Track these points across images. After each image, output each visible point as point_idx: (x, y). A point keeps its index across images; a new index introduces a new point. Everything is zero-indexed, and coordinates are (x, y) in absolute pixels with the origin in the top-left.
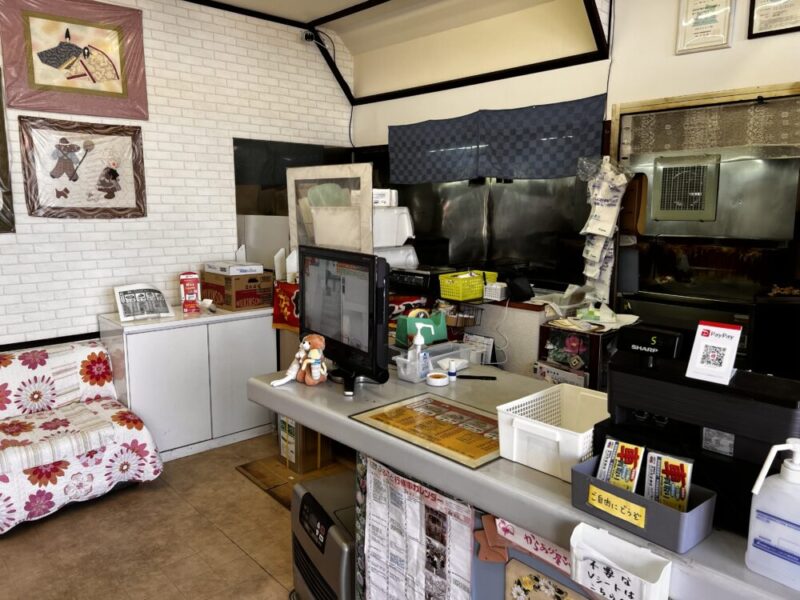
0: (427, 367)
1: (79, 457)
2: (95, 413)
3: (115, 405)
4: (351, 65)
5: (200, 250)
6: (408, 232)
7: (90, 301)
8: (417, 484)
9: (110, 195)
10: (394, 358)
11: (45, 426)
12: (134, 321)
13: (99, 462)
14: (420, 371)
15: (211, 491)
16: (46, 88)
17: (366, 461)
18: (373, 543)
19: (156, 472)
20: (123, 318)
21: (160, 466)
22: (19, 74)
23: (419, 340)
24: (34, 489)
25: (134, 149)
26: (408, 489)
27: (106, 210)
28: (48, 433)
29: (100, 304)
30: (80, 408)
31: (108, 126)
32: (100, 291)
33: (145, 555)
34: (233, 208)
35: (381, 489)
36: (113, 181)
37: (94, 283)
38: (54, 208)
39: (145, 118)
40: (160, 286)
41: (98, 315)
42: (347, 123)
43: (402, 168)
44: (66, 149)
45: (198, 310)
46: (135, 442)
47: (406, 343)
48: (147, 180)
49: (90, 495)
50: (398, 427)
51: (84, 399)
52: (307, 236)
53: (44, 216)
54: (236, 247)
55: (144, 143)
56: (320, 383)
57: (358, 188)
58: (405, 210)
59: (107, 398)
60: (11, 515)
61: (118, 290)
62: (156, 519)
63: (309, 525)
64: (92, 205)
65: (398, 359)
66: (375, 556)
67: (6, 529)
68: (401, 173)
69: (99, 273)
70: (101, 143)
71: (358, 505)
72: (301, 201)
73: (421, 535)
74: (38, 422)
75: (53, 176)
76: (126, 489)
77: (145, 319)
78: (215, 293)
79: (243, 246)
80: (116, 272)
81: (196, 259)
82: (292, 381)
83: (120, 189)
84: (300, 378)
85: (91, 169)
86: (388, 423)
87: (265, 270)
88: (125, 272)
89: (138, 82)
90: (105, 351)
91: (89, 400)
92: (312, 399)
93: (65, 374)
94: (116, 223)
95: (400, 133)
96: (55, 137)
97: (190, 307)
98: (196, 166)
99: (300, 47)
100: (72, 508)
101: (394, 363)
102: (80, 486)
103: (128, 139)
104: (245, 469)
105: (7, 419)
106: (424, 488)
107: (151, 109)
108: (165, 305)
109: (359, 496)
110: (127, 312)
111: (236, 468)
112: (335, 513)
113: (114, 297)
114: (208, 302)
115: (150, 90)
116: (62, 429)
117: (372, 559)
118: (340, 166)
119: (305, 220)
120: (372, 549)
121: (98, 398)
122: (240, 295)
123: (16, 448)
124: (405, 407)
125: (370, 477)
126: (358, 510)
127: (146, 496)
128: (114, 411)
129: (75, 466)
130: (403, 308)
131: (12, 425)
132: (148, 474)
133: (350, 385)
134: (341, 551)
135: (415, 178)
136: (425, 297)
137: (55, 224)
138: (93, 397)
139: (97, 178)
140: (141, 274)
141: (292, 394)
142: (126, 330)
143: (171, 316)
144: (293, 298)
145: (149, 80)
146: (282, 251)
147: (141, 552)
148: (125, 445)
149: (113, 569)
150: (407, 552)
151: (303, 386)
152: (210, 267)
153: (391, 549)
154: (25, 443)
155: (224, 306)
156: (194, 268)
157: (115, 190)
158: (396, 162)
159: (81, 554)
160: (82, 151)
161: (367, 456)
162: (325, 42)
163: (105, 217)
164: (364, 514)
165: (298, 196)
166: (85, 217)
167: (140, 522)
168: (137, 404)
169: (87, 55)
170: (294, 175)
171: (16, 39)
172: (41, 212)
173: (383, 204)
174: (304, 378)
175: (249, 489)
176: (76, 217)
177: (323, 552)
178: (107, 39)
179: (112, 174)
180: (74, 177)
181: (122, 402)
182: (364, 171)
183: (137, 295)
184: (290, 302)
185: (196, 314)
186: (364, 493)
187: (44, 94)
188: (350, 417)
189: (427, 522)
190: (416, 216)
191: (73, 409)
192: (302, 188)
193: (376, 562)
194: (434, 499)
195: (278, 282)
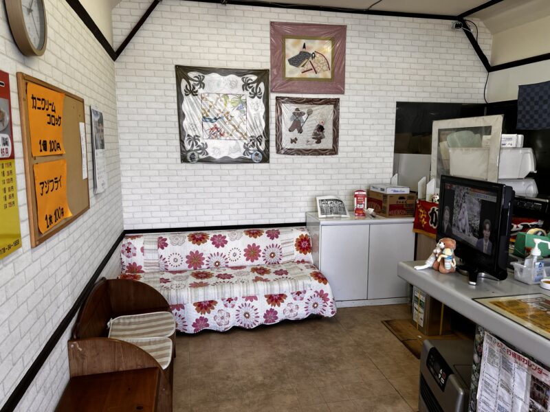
0: (542, 274)
1: (292, 294)
2: (302, 270)
3: (312, 267)
4: (491, 42)
5: (368, 176)
6: (531, 167)
7: (302, 204)
8: (526, 358)
9: (319, 142)
10: (511, 263)
11: (276, 273)
12: (327, 218)
13: (302, 299)
14: (534, 276)
15: (365, 332)
16: (291, 79)
17: (484, 334)
18: (484, 393)
19: (332, 313)
20: (320, 216)
21: (335, 310)
22: (278, 72)
23: (536, 252)
24: (269, 307)
25: (334, 112)
26: (517, 360)
27: (316, 150)
28: (278, 277)
29: (308, 206)
30: (294, 265)
31: (321, 99)
32: (308, 198)
33: (325, 361)
34: (392, 149)
35: (495, 355)
36: (321, 133)
37: (306, 193)
38: (289, 149)
39: (342, 93)
40: (342, 198)
41: (306, 213)
42: (482, 86)
43: (528, 117)
44: (298, 114)
45: (364, 215)
46: (322, 291)
47: (524, 253)
48: (340, 131)
49: (296, 317)
50: (513, 313)
51: (296, 261)
52: (443, 169)
53: (284, 154)
54: (392, 175)
55: (340, 108)
56: (450, 273)
57: (490, 134)
58: (530, 150)
59: (308, 262)
60: (257, 319)
61: (318, 199)
62: (331, 341)
63: (434, 370)
64: (309, 147)
65: (516, 265)
66: (485, 402)
67: (254, 326)
68: (527, 121)
69: (309, 188)
70: (316, 110)
71: (475, 363)
72: (441, 144)
73: (526, 397)
74: (273, 270)
75: (290, 130)
76: (315, 319)
77: (332, 217)
78: (375, 204)
79: (397, 175)
80: (318, 188)
81: (366, 182)
82: (429, 268)
83: (324, 137)
84: (435, 267)
85: (309, 126)
86: (505, 309)
87: (410, 191)
88: (323, 188)
89: (341, 70)
90: (308, 234)
91: (298, 262)
92: (443, 282)
93: (287, 245)
94: (321, 158)
95: (529, 90)
96: (293, 107)
97: (360, 213)
98: (371, 122)
99: (450, 33)
100: (286, 323)
101: (512, 268)
102: (291, 311)
103: (332, 107)
104: (388, 323)
105: (258, 265)
106: (532, 362)
107: (347, 87)
108: (344, 210)
109: (476, 357)
110: (323, 212)
111: (382, 322)
112: (454, 366)
113: (316, 203)
114: (371, 210)
115: (347, 75)
116: (284, 275)
117: (482, 404)
118: (475, 118)
119: (444, 157)
120: (483, 398)
121: (303, 261)
122: (392, 208)
123: (262, 282)
124: (520, 300)
125: (485, 345)
126: (474, 367)
127: (326, 325)
128: (312, 271)
129: (289, 299)
130: (520, 227)
131: (260, 269)
132: (328, 313)
133: (474, 277)
134: (458, 394)
135: (540, 126)
136: (542, 220)
137: (289, 158)
138: (300, 260)
139: (312, 132)
140: (331, 190)
141: (429, 276)
142: (322, 223)
143: (347, 217)
144: (429, 212)
145: (347, 69)
146: (424, 179)
147: (322, 358)
148: (316, 292)
149: (307, 364)
150: (512, 406)
151: (436, 272)
152: (374, 187)
153: (499, 401)
154: (266, 280)
155: (381, 214)
156: (363, 188)
157: (321, 138)
158: (524, 113)
159: (290, 350)
160: (306, 115)
161: (485, 330)
162: (471, 28)
163: (314, 155)
164: (479, 371)
165: (440, 140)
166: (304, 154)
167: (322, 341)
168: (324, 269)
169: (313, 58)
170: (438, 125)
171: (278, 52)
172: (283, 152)
173: (510, 146)
174: (438, 267)
175: (390, 337)
176: (299, 155)
177: (443, 391)
178: (325, 47)
179: (321, 128)
180: (300, 131)
181: (315, 266)
182: (496, 121)
183: (329, 202)
184: (427, 214)
185: (363, 217)
186: (480, 356)
187: (289, 83)
188: (473, 299)
189: (532, 388)
190: (537, 155)
191: (290, 265)
192: (444, 134)
193: (485, 407)
194: (541, 372)
195: (420, 200)
